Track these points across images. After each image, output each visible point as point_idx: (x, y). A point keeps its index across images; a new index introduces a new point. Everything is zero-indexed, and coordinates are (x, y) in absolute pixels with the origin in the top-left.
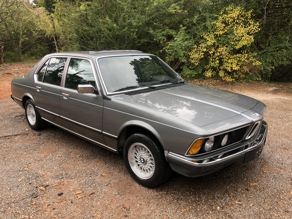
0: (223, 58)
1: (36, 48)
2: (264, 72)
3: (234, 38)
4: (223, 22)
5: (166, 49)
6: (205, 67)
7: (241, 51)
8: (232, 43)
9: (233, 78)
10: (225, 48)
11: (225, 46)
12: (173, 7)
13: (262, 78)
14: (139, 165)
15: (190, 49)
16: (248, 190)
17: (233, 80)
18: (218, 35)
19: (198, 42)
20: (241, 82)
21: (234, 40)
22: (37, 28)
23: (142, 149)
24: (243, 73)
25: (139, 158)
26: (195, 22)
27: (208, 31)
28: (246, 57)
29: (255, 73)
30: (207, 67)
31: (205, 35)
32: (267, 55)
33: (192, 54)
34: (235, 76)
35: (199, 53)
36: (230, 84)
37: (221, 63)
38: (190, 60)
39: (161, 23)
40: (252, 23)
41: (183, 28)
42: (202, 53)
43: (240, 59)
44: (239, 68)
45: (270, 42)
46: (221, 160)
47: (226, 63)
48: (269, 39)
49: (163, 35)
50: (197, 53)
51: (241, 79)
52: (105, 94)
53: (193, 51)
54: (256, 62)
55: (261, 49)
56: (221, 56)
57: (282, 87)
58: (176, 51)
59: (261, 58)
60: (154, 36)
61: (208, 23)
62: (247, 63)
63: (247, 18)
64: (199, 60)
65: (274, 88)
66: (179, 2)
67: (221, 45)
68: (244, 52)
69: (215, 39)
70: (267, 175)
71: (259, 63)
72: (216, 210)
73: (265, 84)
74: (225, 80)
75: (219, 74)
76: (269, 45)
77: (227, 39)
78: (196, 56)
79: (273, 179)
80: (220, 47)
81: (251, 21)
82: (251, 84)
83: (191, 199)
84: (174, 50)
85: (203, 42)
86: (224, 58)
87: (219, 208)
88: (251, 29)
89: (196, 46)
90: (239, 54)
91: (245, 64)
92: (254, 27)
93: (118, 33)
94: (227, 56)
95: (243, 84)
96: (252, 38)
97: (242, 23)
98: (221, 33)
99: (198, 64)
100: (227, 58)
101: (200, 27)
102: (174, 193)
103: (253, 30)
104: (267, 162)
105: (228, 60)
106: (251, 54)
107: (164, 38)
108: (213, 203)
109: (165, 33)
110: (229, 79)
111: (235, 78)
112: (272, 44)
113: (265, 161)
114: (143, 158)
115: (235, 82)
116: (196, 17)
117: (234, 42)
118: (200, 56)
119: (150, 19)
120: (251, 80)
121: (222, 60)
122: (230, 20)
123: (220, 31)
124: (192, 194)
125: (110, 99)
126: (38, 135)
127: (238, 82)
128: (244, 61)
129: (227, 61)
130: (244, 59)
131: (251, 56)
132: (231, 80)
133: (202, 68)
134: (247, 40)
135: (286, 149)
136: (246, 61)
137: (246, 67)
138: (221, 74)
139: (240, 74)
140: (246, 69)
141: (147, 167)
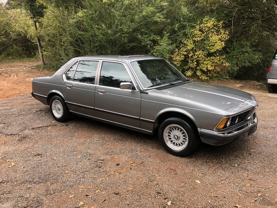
0: (199, 60)
1: (12, 49)
2: (231, 72)
3: (209, 44)
4: (200, 30)
5: (154, 52)
6: (184, 68)
7: (214, 54)
8: (208, 48)
9: (208, 77)
10: (201, 52)
11: (202, 49)
12: (158, 16)
13: (229, 76)
14: (172, 141)
15: (172, 53)
16: (251, 154)
17: (208, 78)
18: (196, 41)
19: (179, 46)
20: (214, 80)
21: (210, 45)
22: (13, 29)
23: (176, 129)
24: (215, 73)
25: (172, 136)
26: (176, 29)
27: (187, 37)
28: (218, 60)
29: (224, 73)
30: (186, 68)
31: (185, 41)
32: (232, 57)
33: (174, 57)
34: (209, 75)
35: (181, 56)
36: (205, 81)
37: (198, 64)
38: (173, 62)
39: (147, 30)
40: (223, 32)
41: (167, 35)
42: (183, 56)
43: (214, 61)
44: (213, 68)
45: (235, 47)
46: (238, 132)
47: (202, 64)
48: (234, 45)
49: (150, 40)
50: (179, 56)
51: (214, 78)
52: (142, 90)
53: (175, 54)
54: (226, 63)
55: (227, 53)
56: (198, 59)
57: (245, 84)
58: (162, 54)
59: (228, 60)
60: (142, 41)
61: (187, 31)
62: (219, 64)
63: (219, 28)
64: (180, 62)
65: (240, 85)
66: (162, 12)
67: (198, 49)
68: (217, 55)
69: (194, 44)
70: (259, 145)
71: (228, 65)
72: (235, 166)
73: (233, 82)
74: (202, 78)
75: (197, 73)
76: (234, 50)
77: (203, 44)
78: (178, 58)
79: (264, 147)
80: (198, 51)
81: (222, 30)
82: (222, 82)
83: (215, 161)
84: (160, 53)
85: (183, 46)
86: (201, 60)
87: (236, 165)
88: (222, 37)
89: (177, 50)
90: (213, 56)
91: (217, 65)
92: (225, 35)
93: (111, 38)
94: (203, 59)
95: (216, 82)
96: (223, 44)
97: (215, 32)
98: (199, 39)
99: (179, 65)
100: (203, 60)
101: (181, 34)
102: (201, 159)
103: (224, 38)
104: (256, 137)
105: (204, 61)
106: (221, 57)
107: (150, 42)
108: (231, 163)
109: (151, 38)
110: (204, 77)
111: (209, 76)
112: (236, 48)
113: (254, 136)
114: (177, 135)
115: (209, 80)
116: (177, 25)
117: (209, 47)
118: (181, 58)
119: (138, 26)
120: (222, 78)
121: (199, 61)
122: (207, 29)
123: (198, 37)
124: (214, 159)
125: (147, 93)
126: (66, 126)
127: (211, 80)
128: (216, 62)
129: (203, 63)
130: (216, 60)
131: (222, 59)
132: (206, 78)
133: (181, 68)
134: (219, 46)
135: (265, 128)
136: (218, 62)
137: (218, 67)
138: (199, 73)
139: (213, 73)
140: (218, 69)
141: (179, 142)
